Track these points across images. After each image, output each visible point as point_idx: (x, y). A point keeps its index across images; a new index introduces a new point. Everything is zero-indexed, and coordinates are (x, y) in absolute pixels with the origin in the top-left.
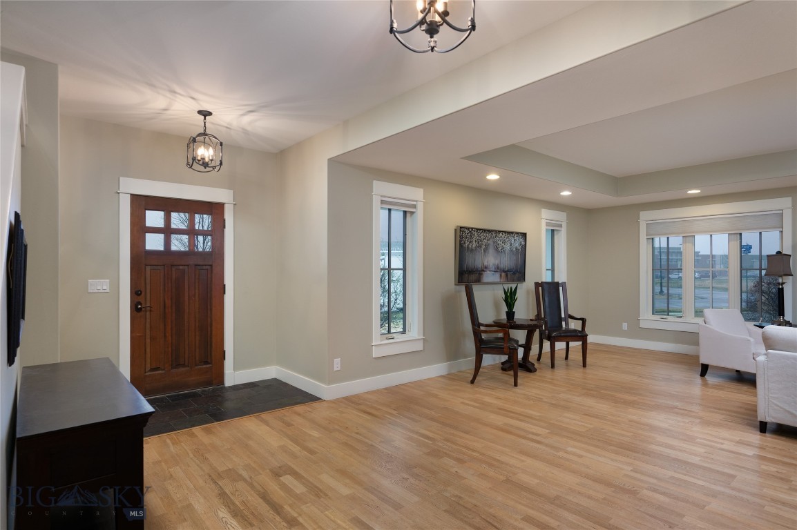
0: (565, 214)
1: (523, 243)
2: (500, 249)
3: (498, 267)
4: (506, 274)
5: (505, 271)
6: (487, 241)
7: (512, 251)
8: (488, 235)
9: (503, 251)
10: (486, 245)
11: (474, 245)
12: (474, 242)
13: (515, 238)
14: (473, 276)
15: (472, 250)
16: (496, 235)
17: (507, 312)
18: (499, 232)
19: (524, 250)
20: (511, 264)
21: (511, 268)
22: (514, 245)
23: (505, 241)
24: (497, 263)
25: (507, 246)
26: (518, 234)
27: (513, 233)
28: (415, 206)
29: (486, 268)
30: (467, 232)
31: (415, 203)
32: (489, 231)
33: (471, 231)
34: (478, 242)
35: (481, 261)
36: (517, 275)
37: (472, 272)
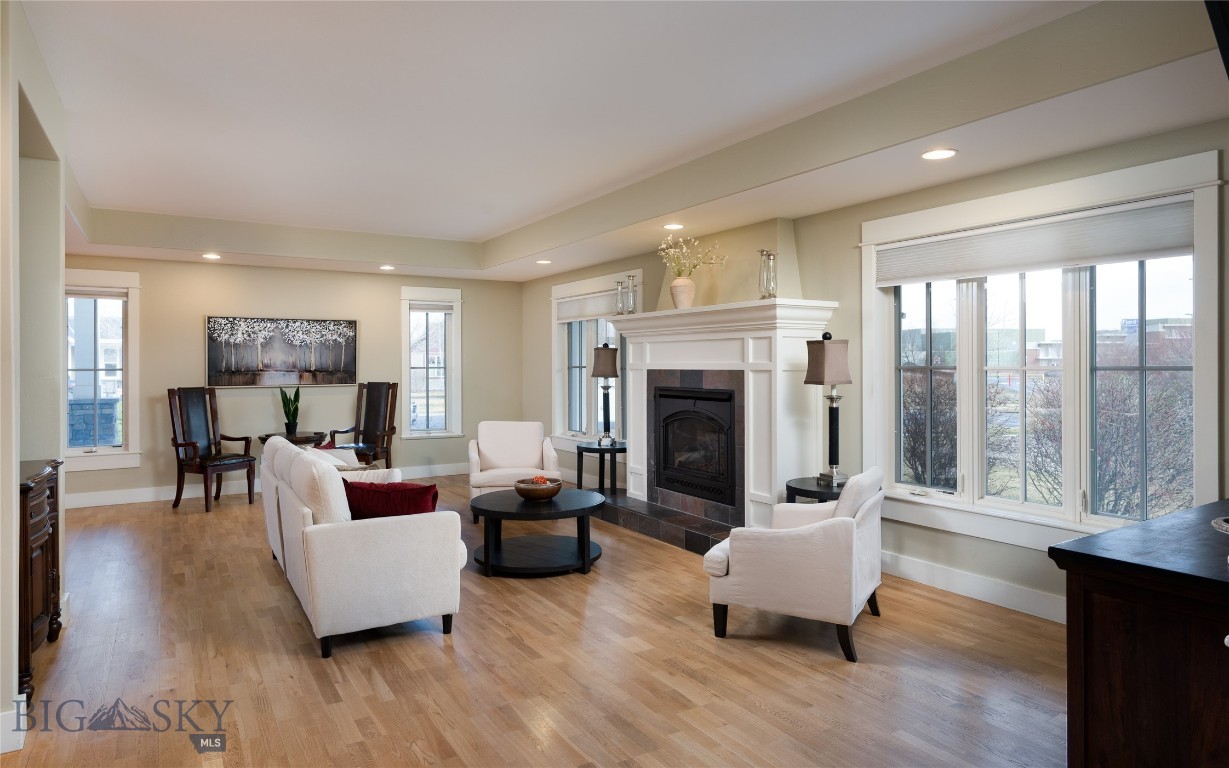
0: (458, 291)
1: (351, 335)
2: (298, 343)
3: (294, 366)
4: (314, 374)
5: (310, 371)
6: (267, 333)
7: (324, 345)
8: (269, 325)
9: (304, 345)
10: (265, 338)
11: (239, 338)
12: (240, 335)
13: (331, 327)
14: (240, 378)
15: (236, 345)
16: (287, 325)
17: (286, 424)
18: (295, 321)
19: (352, 343)
20: (323, 361)
21: (324, 366)
22: (329, 337)
23: (307, 332)
24: (291, 360)
25: (314, 338)
26: (337, 322)
27: (325, 321)
28: (126, 295)
29: (267, 367)
30: (223, 322)
31: (125, 291)
32: (272, 320)
33: (233, 321)
34: (249, 335)
35: (256, 358)
36: (339, 375)
37: (238, 372)
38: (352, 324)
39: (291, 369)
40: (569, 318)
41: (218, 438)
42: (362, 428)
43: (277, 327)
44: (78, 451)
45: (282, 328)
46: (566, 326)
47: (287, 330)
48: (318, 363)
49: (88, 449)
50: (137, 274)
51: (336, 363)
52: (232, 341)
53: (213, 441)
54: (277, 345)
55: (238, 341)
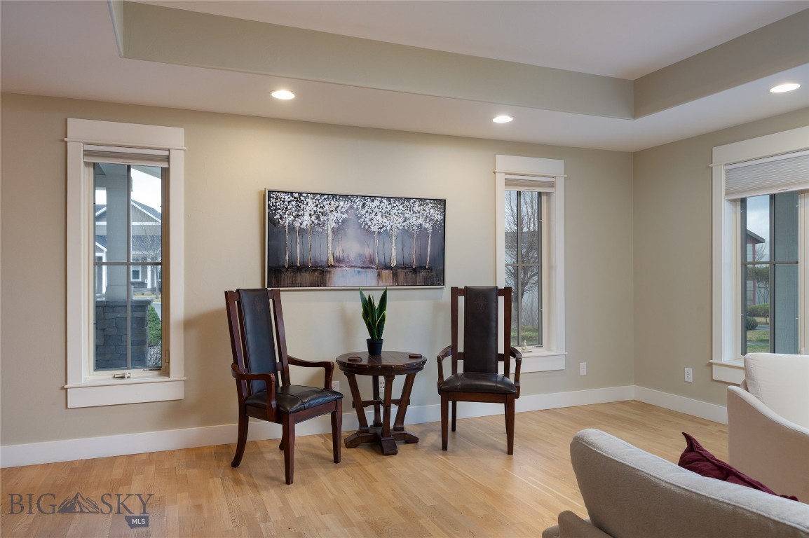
0: (562, 162)
1: (440, 217)
2: (375, 229)
3: (372, 261)
4: (395, 271)
5: (389, 268)
6: (339, 215)
7: (406, 232)
8: (342, 203)
9: (384, 233)
10: (337, 222)
11: (306, 220)
12: (307, 217)
13: (416, 208)
14: (307, 277)
15: (301, 230)
16: (364, 205)
17: (368, 340)
18: (373, 198)
19: (440, 229)
20: (406, 254)
21: (407, 261)
22: (413, 221)
23: (387, 214)
24: (367, 251)
25: (395, 222)
26: (422, 201)
27: (408, 199)
28: (168, 159)
29: (339, 261)
30: (287, 198)
31: (166, 153)
32: (346, 197)
33: (299, 198)
34: (318, 218)
35: (326, 250)
36: (423, 274)
37: (303, 268)
38: (441, 203)
39: (368, 264)
40: (739, 192)
41: (285, 360)
42: (461, 349)
43: (351, 207)
44: (106, 376)
45: (358, 209)
46: (739, 203)
47: (364, 212)
48: (400, 258)
49: (119, 372)
50: (182, 130)
51: (421, 257)
52: (297, 224)
53: (279, 366)
54: (351, 231)
55: (304, 226)
